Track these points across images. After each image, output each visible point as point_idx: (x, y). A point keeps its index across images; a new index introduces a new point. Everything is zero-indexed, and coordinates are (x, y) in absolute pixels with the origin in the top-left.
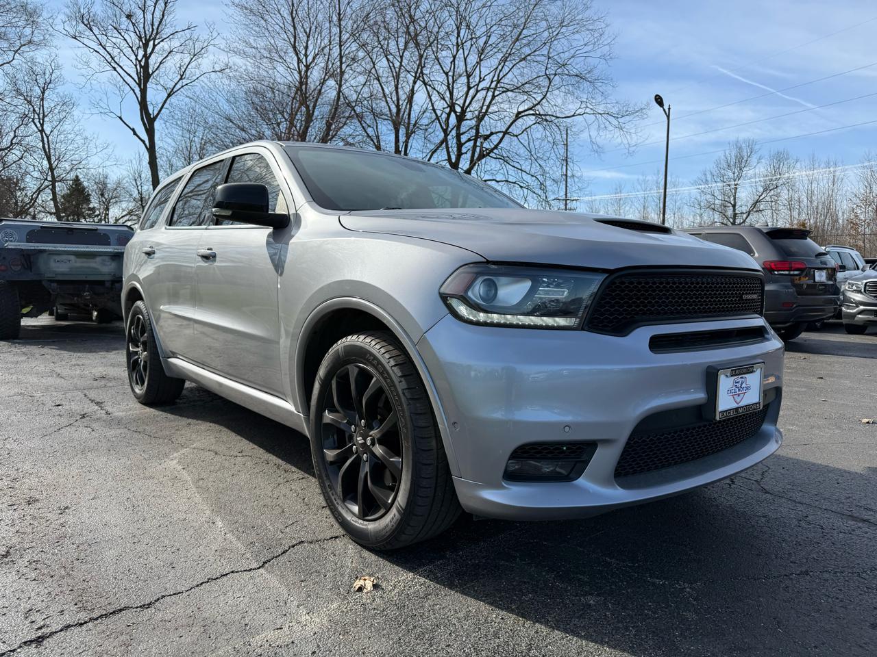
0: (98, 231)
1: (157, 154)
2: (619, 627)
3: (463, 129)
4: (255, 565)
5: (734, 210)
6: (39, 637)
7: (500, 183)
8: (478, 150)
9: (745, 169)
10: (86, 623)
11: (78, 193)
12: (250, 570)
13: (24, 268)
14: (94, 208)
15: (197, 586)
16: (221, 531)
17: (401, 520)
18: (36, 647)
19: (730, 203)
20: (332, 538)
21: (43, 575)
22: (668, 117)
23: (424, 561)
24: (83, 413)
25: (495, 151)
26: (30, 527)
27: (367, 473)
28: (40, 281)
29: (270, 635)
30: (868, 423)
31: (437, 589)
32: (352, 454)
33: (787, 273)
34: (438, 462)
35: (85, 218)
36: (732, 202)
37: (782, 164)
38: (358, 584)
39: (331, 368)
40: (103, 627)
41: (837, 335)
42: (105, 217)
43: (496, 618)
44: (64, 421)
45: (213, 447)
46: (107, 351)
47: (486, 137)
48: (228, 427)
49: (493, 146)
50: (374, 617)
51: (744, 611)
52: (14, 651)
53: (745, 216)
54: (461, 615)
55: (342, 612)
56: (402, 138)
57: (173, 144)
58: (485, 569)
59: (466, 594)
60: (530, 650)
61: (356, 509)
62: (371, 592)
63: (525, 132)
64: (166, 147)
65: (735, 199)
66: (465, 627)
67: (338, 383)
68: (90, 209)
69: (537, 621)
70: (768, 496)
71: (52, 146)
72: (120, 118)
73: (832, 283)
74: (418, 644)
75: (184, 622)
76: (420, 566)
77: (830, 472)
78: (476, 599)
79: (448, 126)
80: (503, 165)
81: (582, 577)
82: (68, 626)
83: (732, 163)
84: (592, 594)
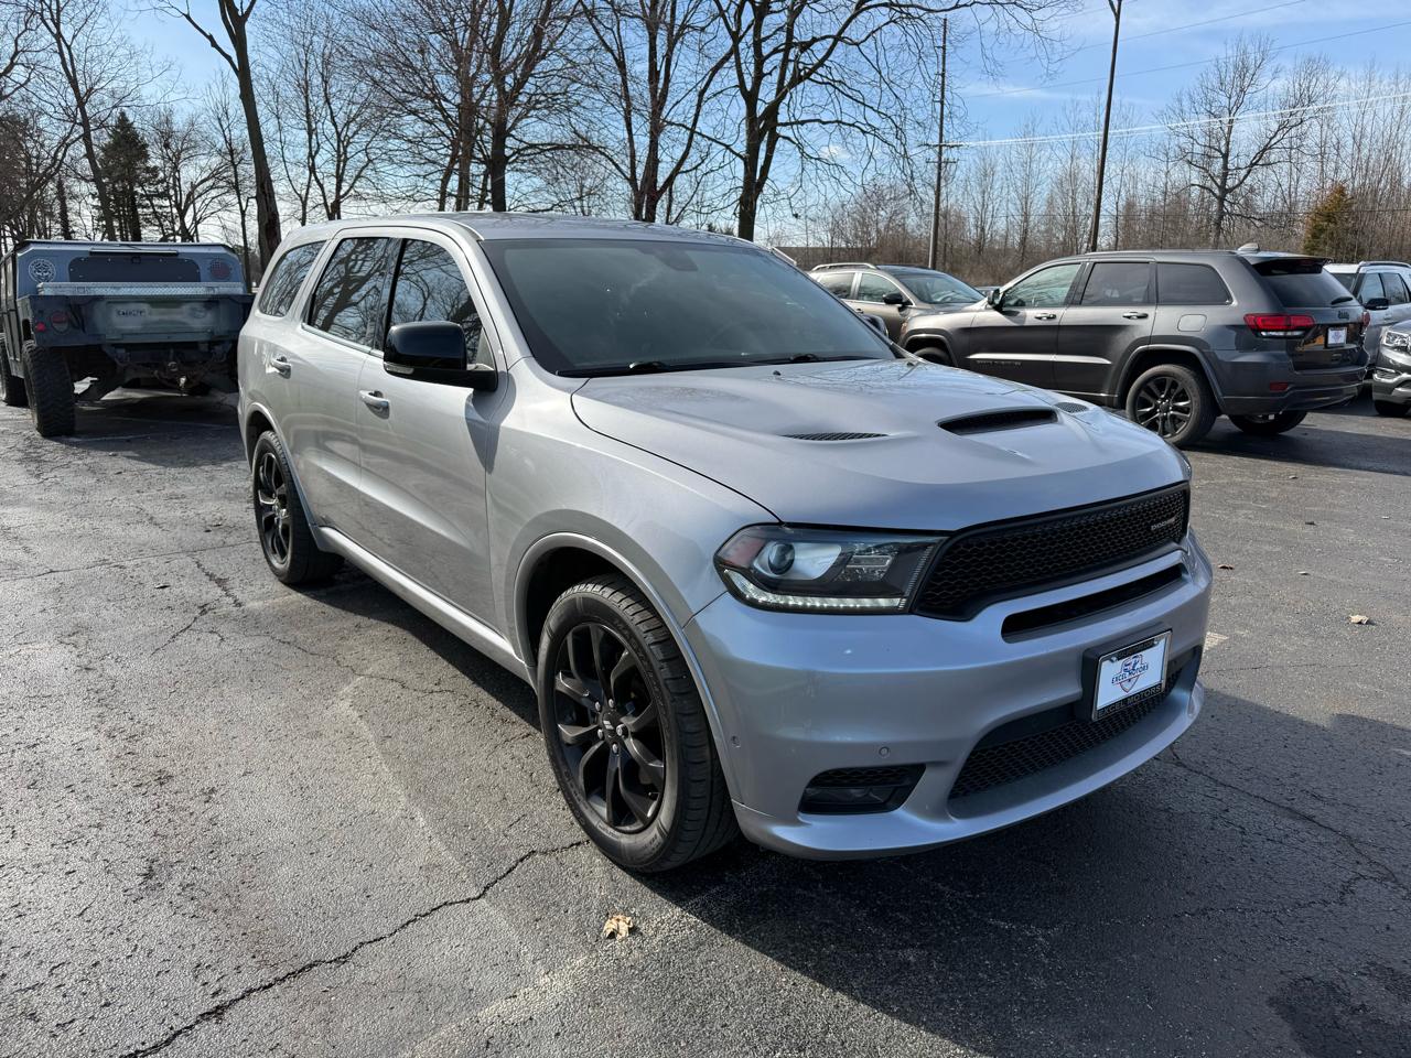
0: (180, 257)
1: (253, 76)
2: (942, 1000)
3: (764, 33)
4: (474, 893)
5: (1226, 162)
6: (218, 1008)
7: (827, 126)
8: (791, 66)
9: (1250, 90)
10: (271, 985)
11: (127, 143)
12: (468, 901)
13: (74, 326)
14: (156, 168)
15: (403, 927)
16: (423, 834)
17: (664, 845)
18: (217, 1023)
19: (1220, 151)
20: (572, 845)
21: (203, 908)
22: (1117, 16)
23: (694, 887)
24: (202, 603)
25: (820, 70)
26: (171, 826)
27: (617, 770)
28: (100, 346)
29: (501, 1006)
30: (1360, 623)
31: (712, 935)
32: (597, 739)
33: (1281, 334)
34: (712, 776)
35: (141, 185)
36: (1223, 150)
37: (1314, 80)
38: (609, 926)
39: (565, 622)
40: (291, 994)
41: (1360, 418)
42: (175, 185)
43: (787, 982)
44: (178, 620)
45: (397, 674)
46: (214, 464)
47: (805, 46)
48: (415, 634)
49: (815, 61)
50: (631, 980)
51: (1108, 976)
52: (191, 1027)
53: (1244, 172)
54: (742, 977)
55: (590, 971)
56: (661, 51)
57: (278, 56)
58: (776, 902)
59: (748, 944)
60: (826, 1033)
61: (604, 811)
62: (625, 939)
63: (870, 39)
64: (266, 62)
65: (1228, 143)
66: (747, 997)
67: (575, 642)
68: (148, 170)
69: (839, 989)
70: (1181, 772)
71: (79, 67)
72: (188, 17)
73: (1354, 346)
74: (687, 1023)
75: (392, 985)
76: (689, 896)
77: (1279, 724)
78: (762, 952)
79: (739, 28)
80: (833, 96)
81: (903, 917)
82: (251, 991)
83: (1228, 79)
84: (913, 946)
